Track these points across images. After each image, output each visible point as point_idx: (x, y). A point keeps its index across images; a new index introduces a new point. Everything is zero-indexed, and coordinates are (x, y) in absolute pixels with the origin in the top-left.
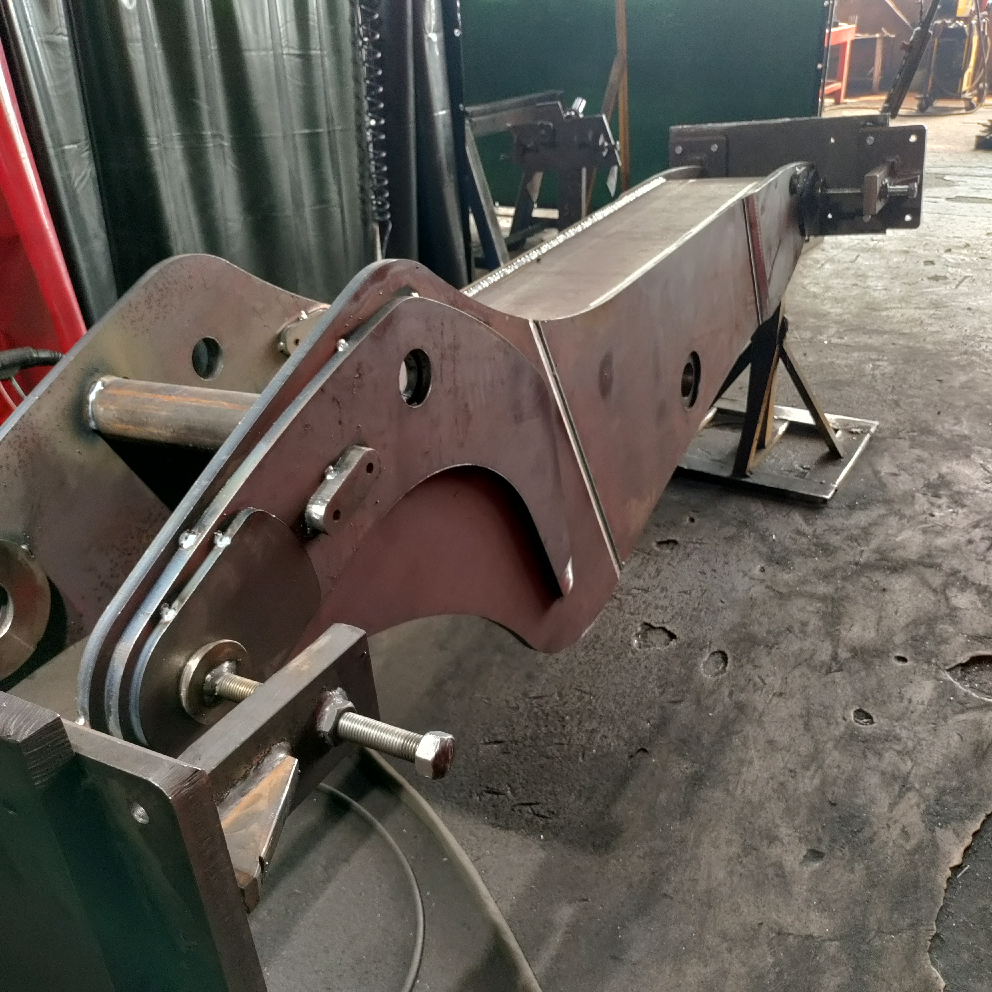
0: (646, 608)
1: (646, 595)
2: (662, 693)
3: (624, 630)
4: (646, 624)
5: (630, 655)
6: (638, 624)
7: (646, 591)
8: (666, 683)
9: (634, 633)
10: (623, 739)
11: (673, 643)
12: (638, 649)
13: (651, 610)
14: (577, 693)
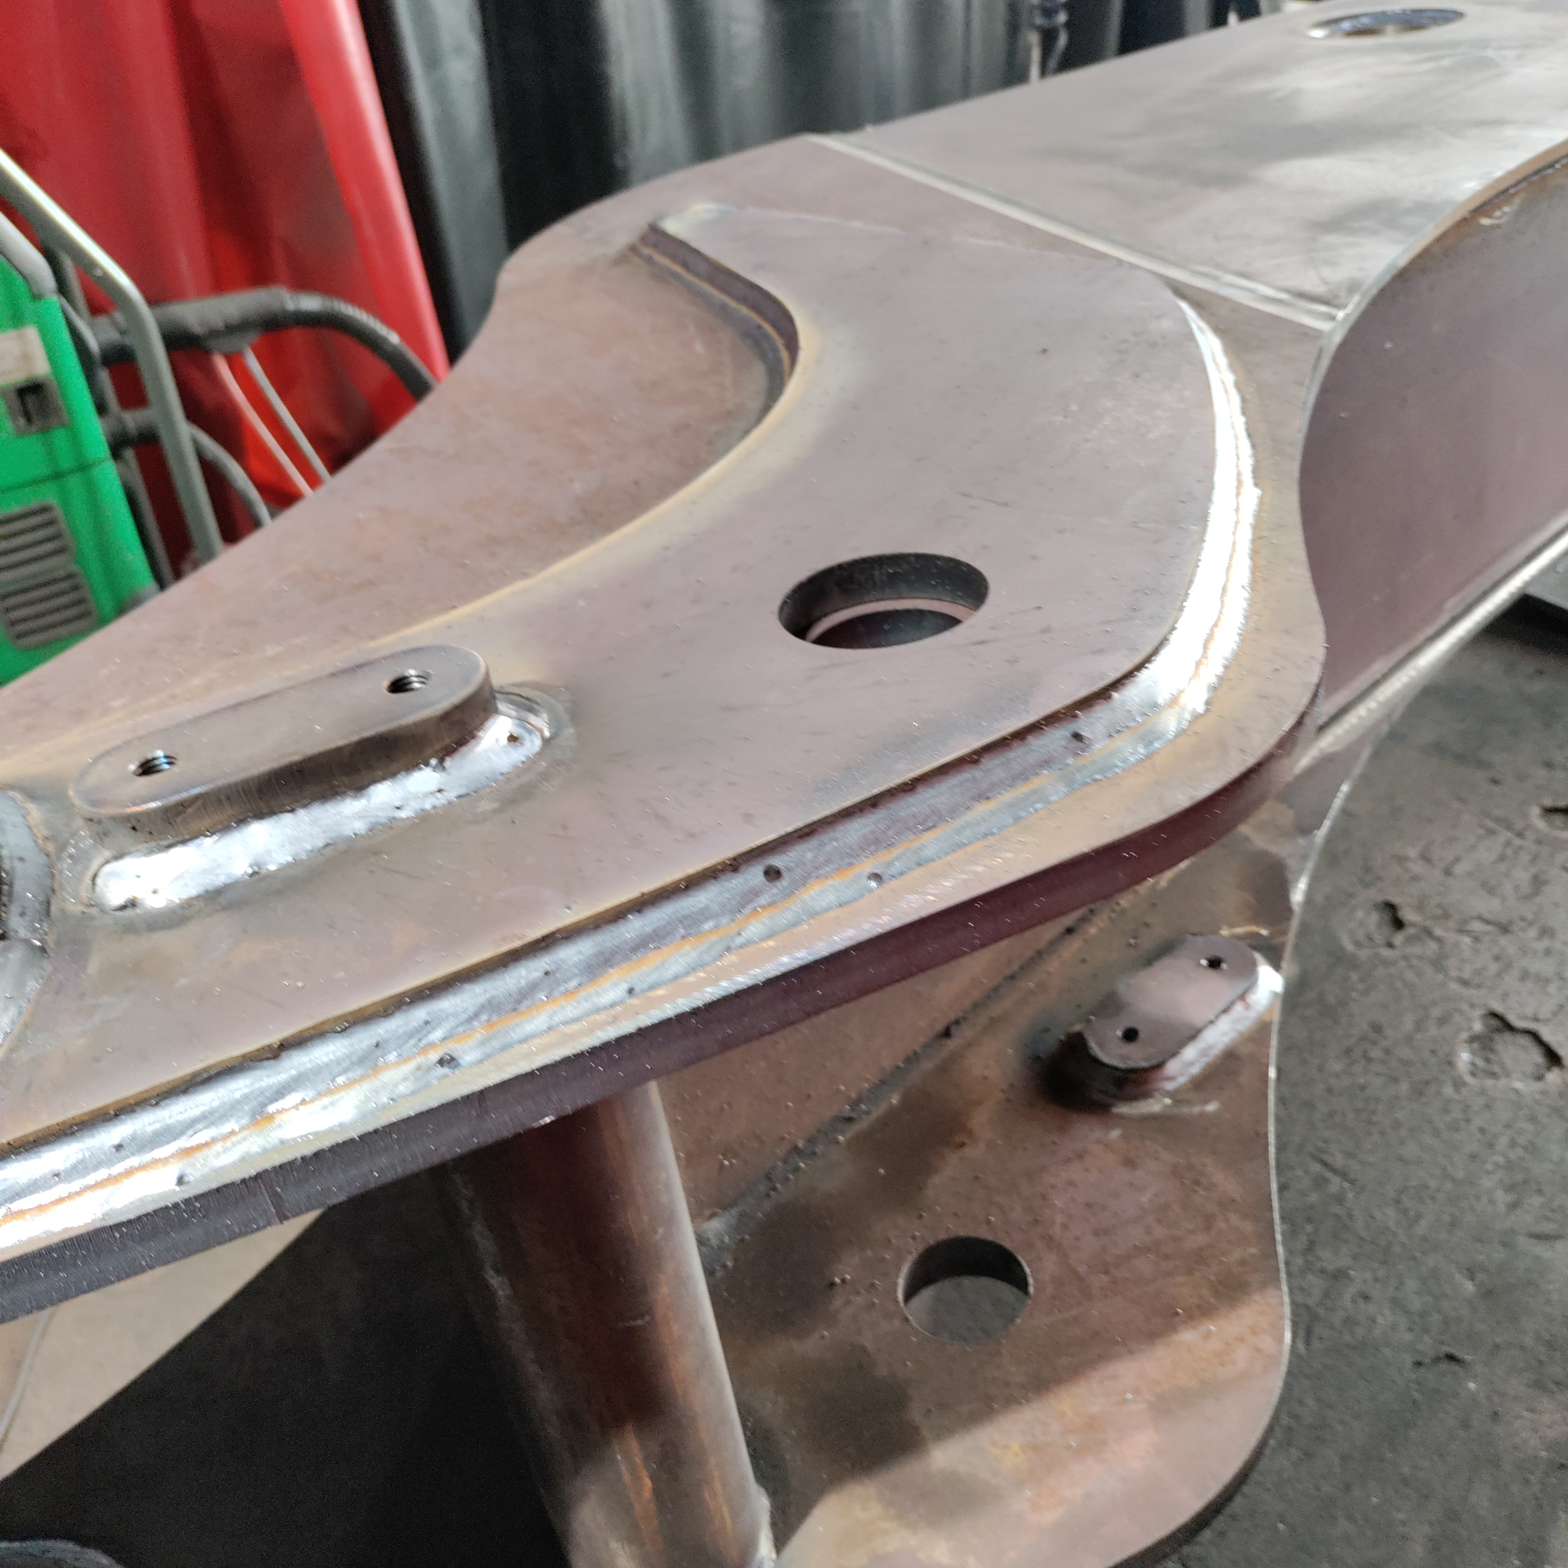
0: (1499, 975)
1: (1504, 941)
2: (1513, 1206)
3: (1443, 1021)
4: (1495, 1015)
5: (1448, 1090)
6: (1478, 1013)
7: (1505, 929)
8: (1525, 1182)
9: (1464, 1035)
10: (1407, 1312)
11: (1554, 1077)
12: (1469, 1079)
13: (1511, 980)
14: (1316, 1168)
